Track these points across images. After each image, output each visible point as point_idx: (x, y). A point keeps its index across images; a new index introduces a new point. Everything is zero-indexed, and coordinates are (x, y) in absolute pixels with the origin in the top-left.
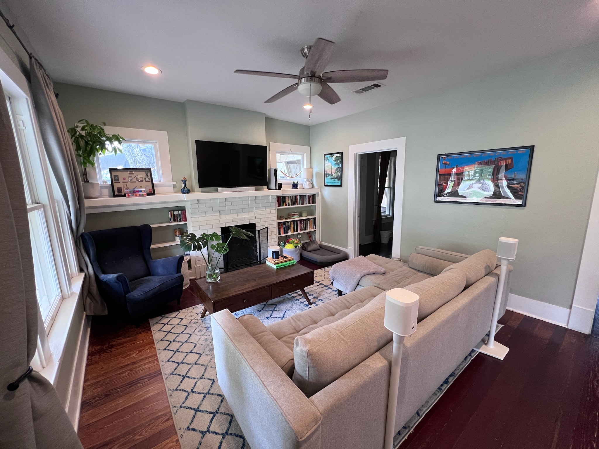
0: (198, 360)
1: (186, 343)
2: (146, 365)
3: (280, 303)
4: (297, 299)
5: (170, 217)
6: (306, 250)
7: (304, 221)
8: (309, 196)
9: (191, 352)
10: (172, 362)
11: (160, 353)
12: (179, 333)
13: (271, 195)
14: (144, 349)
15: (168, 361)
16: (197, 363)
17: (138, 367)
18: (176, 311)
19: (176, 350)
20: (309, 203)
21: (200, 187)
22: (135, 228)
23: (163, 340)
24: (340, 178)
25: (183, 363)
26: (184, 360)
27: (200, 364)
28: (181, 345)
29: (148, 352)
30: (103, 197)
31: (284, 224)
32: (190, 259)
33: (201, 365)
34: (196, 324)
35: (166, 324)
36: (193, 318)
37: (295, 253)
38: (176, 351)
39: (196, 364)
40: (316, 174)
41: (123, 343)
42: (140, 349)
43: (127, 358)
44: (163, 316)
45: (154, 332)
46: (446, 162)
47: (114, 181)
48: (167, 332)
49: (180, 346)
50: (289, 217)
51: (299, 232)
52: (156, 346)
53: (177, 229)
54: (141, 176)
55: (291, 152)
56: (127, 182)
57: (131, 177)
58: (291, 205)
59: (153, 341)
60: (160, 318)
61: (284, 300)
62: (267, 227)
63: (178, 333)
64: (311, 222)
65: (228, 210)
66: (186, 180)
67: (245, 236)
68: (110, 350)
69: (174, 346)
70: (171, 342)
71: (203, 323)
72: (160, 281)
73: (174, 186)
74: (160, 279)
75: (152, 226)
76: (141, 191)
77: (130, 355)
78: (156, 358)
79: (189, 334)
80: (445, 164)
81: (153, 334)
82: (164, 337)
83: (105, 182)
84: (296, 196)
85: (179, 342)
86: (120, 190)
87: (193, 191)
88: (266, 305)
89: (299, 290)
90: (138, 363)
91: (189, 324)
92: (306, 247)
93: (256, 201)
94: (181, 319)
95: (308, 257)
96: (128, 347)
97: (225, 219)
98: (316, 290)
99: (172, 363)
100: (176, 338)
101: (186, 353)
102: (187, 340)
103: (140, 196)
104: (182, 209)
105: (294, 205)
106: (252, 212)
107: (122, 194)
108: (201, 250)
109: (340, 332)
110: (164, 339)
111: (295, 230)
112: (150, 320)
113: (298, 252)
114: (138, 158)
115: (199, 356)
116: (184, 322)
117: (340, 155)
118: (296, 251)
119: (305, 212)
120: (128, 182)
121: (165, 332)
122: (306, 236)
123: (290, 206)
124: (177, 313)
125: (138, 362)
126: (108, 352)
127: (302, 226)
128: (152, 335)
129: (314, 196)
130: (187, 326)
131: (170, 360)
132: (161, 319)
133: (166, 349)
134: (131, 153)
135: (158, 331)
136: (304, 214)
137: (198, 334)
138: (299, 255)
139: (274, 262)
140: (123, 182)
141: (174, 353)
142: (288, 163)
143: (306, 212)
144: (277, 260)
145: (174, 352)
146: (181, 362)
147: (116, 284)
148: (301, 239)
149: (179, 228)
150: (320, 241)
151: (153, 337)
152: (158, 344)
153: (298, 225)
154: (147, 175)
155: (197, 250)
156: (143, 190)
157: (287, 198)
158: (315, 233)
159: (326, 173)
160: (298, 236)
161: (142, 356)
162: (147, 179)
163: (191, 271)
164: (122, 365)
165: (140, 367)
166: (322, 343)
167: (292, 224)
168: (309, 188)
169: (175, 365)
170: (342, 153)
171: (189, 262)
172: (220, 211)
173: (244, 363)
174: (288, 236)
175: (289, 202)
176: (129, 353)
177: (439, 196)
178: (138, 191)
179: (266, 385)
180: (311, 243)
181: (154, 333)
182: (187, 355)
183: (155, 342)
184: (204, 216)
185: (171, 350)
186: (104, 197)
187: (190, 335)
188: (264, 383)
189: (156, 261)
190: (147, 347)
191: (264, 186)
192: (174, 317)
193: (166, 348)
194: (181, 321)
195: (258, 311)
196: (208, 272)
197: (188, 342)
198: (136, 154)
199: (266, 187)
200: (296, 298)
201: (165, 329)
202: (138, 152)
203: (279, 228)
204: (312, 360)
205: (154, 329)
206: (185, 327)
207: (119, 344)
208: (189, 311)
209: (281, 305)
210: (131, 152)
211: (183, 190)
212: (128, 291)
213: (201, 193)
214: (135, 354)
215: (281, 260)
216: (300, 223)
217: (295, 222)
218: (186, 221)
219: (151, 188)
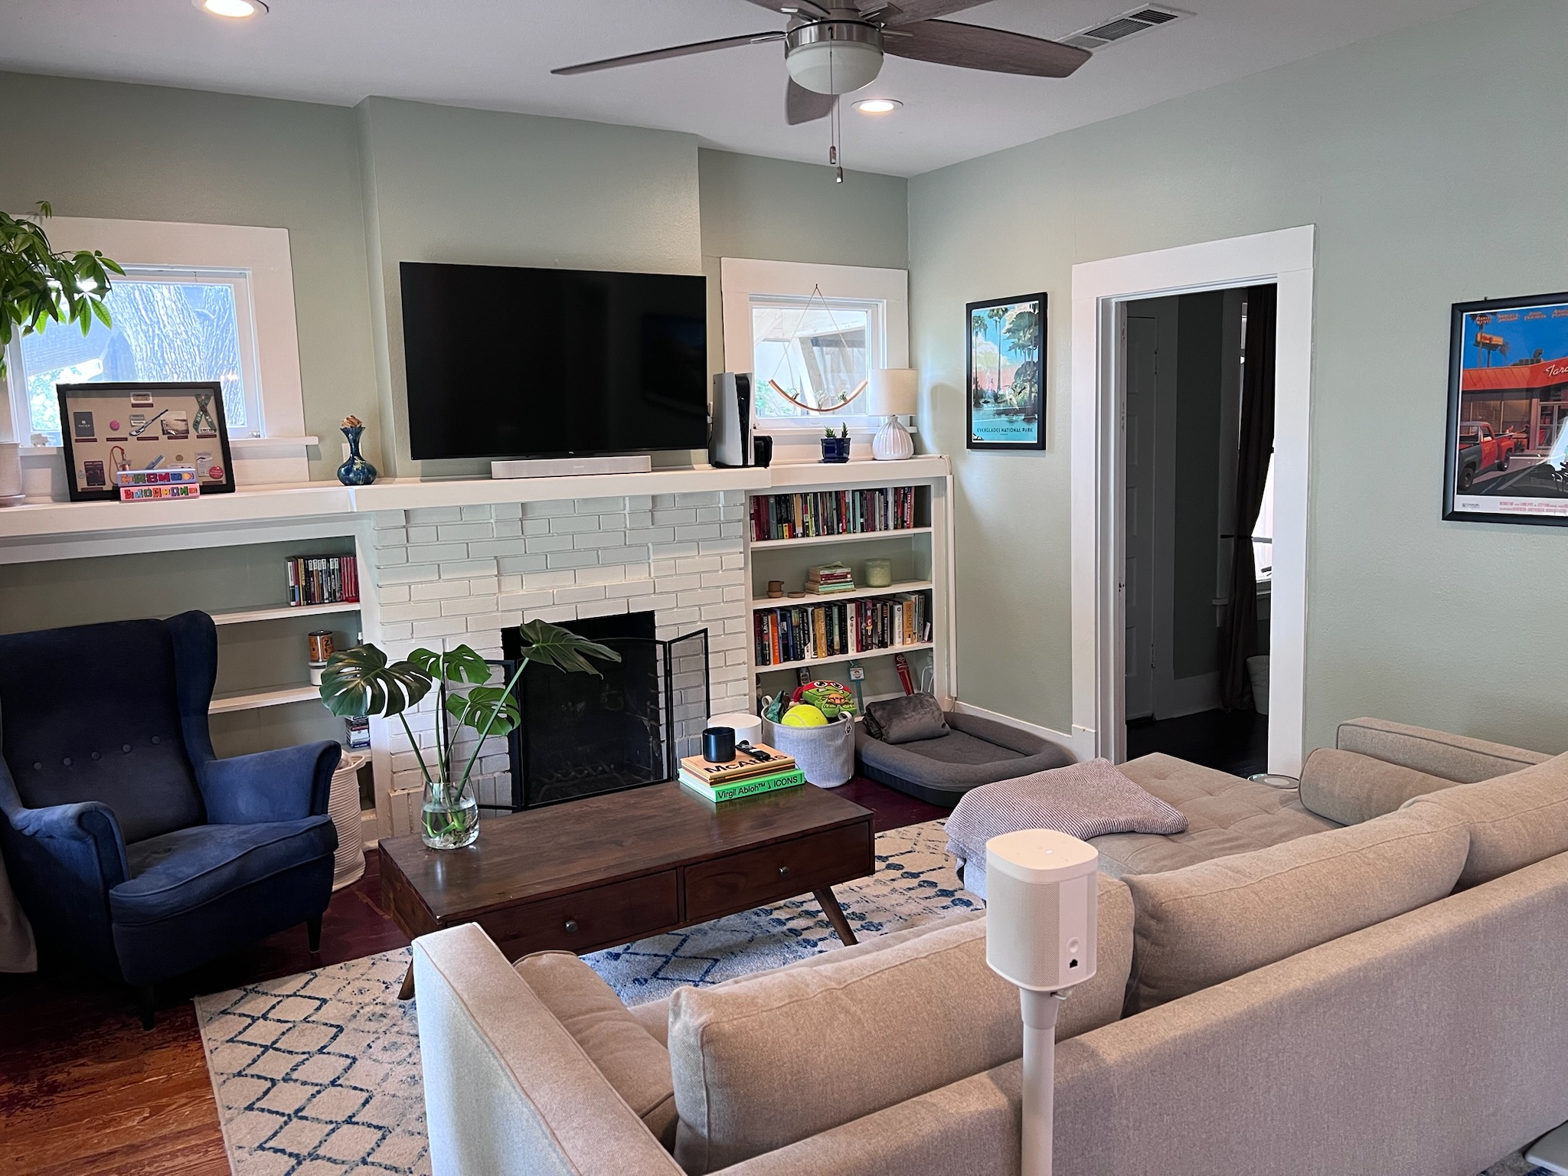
0: (373, 1149)
1: (332, 1089)
2: (177, 1157)
3: (733, 953)
4: (807, 941)
5: (291, 584)
6: (882, 734)
7: (878, 605)
8: (901, 493)
9: (349, 1121)
10: (276, 1151)
11: (231, 1120)
12: (309, 1053)
13: (725, 492)
14: (171, 1105)
15: (261, 1147)
16: (369, 1160)
17: (149, 1165)
18: (304, 970)
19: (291, 1112)
20: (900, 524)
21: (415, 456)
22: (149, 625)
23: (246, 1075)
24: (1038, 411)
25: (318, 1157)
26: (320, 1146)
27: (381, 1166)
28: (313, 1096)
29: (184, 1115)
30: (30, 499)
31: (783, 619)
32: (369, 765)
33: (385, 1168)
34: (376, 1020)
35: (258, 1018)
36: (367, 998)
37: (829, 746)
38: (293, 1116)
39: (364, 1162)
40: (935, 390)
41: (93, 1080)
42: (156, 1101)
43: (108, 1131)
44: (250, 987)
45: (213, 1045)
46: (1490, 339)
47: (74, 437)
48: (261, 1046)
49: (309, 1100)
50: (809, 585)
51: (852, 654)
52: (217, 1096)
53: (320, 635)
54: (180, 412)
55: (817, 299)
56: (126, 439)
57: (141, 417)
58: (818, 535)
59: (208, 1078)
60: (236, 994)
61: (751, 940)
62: (705, 631)
63: (304, 1053)
64: (909, 606)
65: (536, 554)
66: (361, 429)
67: (582, 659)
68: (46, 1098)
69: (287, 1098)
70: (274, 1082)
71: (407, 1018)
72: (243, 841)
73: (312, 453)
74: (245, 833)
75: (218, 620)
76: (178, 477)
77: (120, 1123)
78: (217, 1135)
79: (347, 1056)
80: (1484, 344)
81: (207, 1054)
82: (249, 1065)
83: (39, 439)
84: (839, 495)
85: (304, 1083)
86: (95, 472)
87: (389, 474)
88: (673, 958)
89: (810, 895)
90: (148, 1148)
91: (349, 1021)
92: (883, 723)
93: (657, 514)
94: (318, 1003)
95: (884, 765)
96: (115, 1093)
97: (521, 593)
98: (898, 908)
99: (273, 1154)
100: (293, 1070)
101: (331, 1122)
102: (339, 1078)
103: (174, 494)
104: (343, 550)
105: (831, 532)
106: (638, 562)
107: (105, 488)
108: (403, 713)
109: (841, 986)
110: (248, 1071)
111: (837, 647)
112: (196, 1000)
113: (839, 742)
114: (169, 327)
115: (379, 1134)
116: (330, 1013)
117: (1034, 306)
118: (832, 737)
119: (882, 567)
120: (129, 438)
121: (255, 1045)
122: (889, 675)
123: (813, 540)
124: (307, 977)
125: (150, 1145)
126: (39, 1107)
127: (870, 628)
128: (204, 1057)
129: (921, 494)
130: (340, 1028)
131: (267, 1146)
132: (242, 998)
133: (255, 1106)
134: (141, 307)
135: (227, 1041)
136: (878, 576)
137: (386, 1057)
138: (846, 755)
139: (708, 775)
140: (108, 440)
141: (286, 1123)
142: (816, 341)
143: (887, 563)
144: (724, 765)
145: (286, 1118)
146: (310, 1155)
147: (75, 844)
148: (862, 684)
149: (328, 629)
150: (950, 697)
151: (206, 1062)
152: (225, 1088)
153: (849, 622)
154: (203, 410)
155: (384, 711)
156: (186, 469)
157: (797, 505)
158: (929, 659)
159: (973, 387)
160: (852, 673)
161: (164, 1125)
162: (204, 427)
163: (373, 817)
164: (90, 1153)
165: (156, 1162)
166: (762, 1011)
167: (822, 616)
168: (897, 456)
169: (287, 1162)
170: (1042, 298)
171: (366, 774)
172: (501, 561)
173: (505, 1081)
174: (804, 672)
175: (808, 518)
176: (115, 1114)
177: (1462, 490)
178: (167, 474)
179: (559, 1138)
180: (904, 702)
181: (213, 1048)
182: (333, 1130)
183: (215, 1080)
184: (431, 582)
185: (274, 1110)
186: (36, 499)
187: (349, 1061)
188: (556, 1132)
189: (228, 763)
190: (182, 1097)
191: (692, 450)
192: (292, 993)
193: (254, 1103)
194: (318, 1009)
195: (635, 980)
196: (432, 807)
197: (341, 1085)
198: (163, 312)
199: (701, 454)
200: (806, 935)
201: (254, 1034)
202: (168, 303)
203: (759, 633)
204: (718, 1058)
205: (213, 1033)
206: (335, 1030)
207: (78, 1083)
208: (354, 973)
209: (736, 960)
210: (140, 303)
211: (348, 471)
212: (117, 876)
213: (422, 481)
214: (138, 1118)
215: (740, 768)
216: (859, 613)
217: (835, 610)
218: (356, 599)
219: (221, 464)
